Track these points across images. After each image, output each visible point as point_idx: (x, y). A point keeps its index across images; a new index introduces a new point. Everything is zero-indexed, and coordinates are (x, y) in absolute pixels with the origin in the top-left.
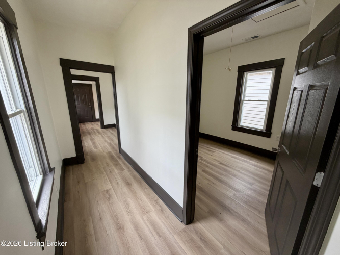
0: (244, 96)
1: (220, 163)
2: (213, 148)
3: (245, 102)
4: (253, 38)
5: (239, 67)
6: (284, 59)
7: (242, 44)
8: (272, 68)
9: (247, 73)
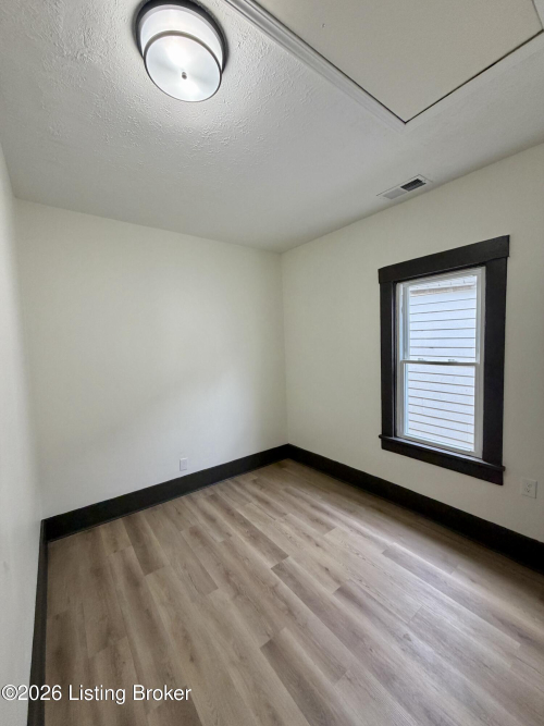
0: (405, 350)
1: (344, 592)
2: (327, 507)
3: (410, 367)
4: (407, 187)
5: (380, 271)
6: (507, 238)
7: (381, 210)
8: (475, 266)
9: (406, 284)
